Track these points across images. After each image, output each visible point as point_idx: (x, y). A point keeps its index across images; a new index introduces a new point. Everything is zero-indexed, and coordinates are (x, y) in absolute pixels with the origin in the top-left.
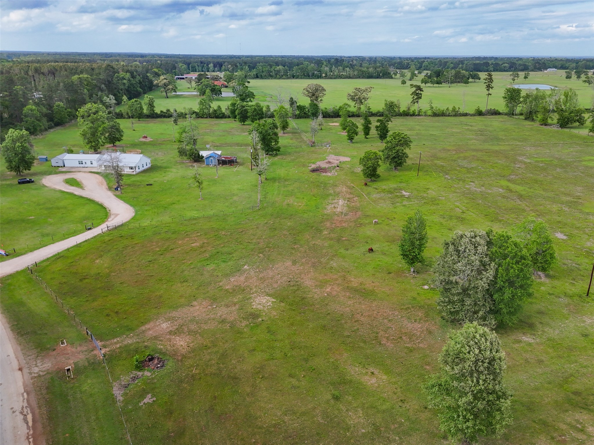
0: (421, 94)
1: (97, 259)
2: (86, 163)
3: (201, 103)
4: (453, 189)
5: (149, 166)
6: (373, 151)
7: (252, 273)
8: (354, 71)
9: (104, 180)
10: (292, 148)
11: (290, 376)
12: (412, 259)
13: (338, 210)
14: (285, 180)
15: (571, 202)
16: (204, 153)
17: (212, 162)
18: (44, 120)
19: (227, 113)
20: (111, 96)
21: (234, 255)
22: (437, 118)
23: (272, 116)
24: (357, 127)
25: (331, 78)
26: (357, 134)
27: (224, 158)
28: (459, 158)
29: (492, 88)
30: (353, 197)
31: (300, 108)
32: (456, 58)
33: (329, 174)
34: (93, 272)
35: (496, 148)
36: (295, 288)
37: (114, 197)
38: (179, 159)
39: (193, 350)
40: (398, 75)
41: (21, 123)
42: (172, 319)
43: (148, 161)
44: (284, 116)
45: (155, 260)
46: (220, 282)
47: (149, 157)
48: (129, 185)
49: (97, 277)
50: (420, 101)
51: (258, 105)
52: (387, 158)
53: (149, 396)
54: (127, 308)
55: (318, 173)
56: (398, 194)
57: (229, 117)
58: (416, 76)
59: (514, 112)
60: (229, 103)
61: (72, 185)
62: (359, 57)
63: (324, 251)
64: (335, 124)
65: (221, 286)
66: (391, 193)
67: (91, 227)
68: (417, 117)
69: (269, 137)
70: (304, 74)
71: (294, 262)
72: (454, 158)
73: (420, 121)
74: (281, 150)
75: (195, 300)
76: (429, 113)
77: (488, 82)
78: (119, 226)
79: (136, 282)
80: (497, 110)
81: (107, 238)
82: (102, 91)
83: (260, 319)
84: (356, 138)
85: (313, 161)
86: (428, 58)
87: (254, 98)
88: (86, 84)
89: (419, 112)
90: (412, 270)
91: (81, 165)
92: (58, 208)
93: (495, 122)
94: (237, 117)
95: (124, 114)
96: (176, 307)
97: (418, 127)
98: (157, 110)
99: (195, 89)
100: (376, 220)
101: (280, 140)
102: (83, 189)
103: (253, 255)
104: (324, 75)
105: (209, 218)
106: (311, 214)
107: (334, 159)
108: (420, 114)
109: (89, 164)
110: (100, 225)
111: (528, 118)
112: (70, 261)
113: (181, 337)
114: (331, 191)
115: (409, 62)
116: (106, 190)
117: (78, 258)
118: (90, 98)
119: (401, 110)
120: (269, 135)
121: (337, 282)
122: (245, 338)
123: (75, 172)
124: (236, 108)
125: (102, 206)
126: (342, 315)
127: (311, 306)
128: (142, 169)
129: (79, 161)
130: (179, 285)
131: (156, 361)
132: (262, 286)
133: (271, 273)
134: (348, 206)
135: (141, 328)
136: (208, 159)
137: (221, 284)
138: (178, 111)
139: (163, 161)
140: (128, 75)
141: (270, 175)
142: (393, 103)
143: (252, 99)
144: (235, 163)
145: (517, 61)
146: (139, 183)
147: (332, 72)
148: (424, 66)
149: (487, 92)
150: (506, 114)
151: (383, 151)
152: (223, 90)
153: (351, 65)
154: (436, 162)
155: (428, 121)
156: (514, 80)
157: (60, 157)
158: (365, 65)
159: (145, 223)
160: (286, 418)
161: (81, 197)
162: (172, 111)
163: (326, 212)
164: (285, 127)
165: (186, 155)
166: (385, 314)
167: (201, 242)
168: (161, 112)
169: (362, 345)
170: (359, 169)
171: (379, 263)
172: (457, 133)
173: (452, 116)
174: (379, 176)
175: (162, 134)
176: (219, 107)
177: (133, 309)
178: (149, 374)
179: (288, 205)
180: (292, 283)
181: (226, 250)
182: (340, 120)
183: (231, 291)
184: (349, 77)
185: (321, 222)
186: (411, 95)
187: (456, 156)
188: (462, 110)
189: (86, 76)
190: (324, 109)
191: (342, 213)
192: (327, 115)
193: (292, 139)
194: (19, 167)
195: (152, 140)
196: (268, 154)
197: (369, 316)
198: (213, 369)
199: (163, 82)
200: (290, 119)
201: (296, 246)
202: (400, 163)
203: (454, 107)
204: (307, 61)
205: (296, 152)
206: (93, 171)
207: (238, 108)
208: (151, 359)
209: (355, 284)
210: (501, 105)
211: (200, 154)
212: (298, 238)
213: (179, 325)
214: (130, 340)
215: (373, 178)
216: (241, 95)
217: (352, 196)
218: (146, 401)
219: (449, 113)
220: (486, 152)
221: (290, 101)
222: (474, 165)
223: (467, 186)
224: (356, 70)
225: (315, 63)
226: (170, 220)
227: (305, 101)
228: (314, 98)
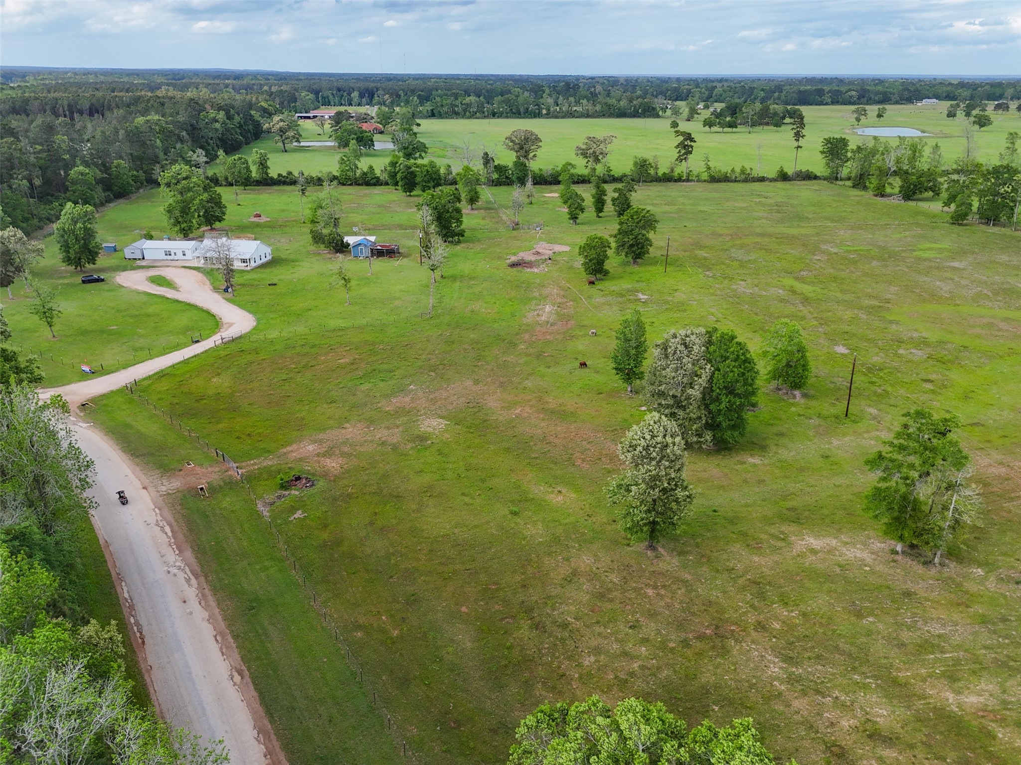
0: (692, 147)
1: (213, 377)
2: (175, 253)
3: (342, 162)
4: (711, 291)
5: (269, 258)
6: (599, 236)
7: (420, 393)
8: (595, 106)
9: (205, 278)
10: (484, 232)
11: (463, 494)
12: (628, 374)
13: (543, 318)
14: (470, 278)
15: (873, 307)
16: (351, 240)
17: (362, 253)
19: (384, 177)
20: (199, 151)
21: (396, 373)
22: (716, 185)
23: (454, 182)
24: (584, 200)
25: (557, 117)
26: (582, 210)
27: (380, 246)
28: (732, 247)
29: (803, 137)
30: (567, 302)
31: (499, 169)
32: (773, 81)
33: (536, 270)
34: (211, 392)
35: (794, 231)
36: (476, 410)
37: (224, 301)
38: (312, 248)
39: (348, 471)
40: (669, 112)
42: (320, 442)
43: (268, 250)
44: (473, 182)
45: (291, 378)
46: (379, 403)
47: (269, 245)
48: (243, 285)
49: (218, 396)
50: (690, 157)
51: (432, 164)
52: (622, 246)
53: (300, 512)
54: (261, 431)
55: (519, 268)
56: (631, 297)
57: (387, 184)
58: (698, 114)
59: (839, 176)
60: (387, 160)
61: (159, 285)
62: (608, 78)
63: (518, 369)
64: (553, 194)
65: (380, 408)
66: (622, 296)
67: (199, 339)
68: (685, 183)
69: (448, 215)
70: (511, 110)
71: (476, 382)
72: (725, 247)
73: (687, 190)
74: (466, 234)
75: (348, 422)
76: (705, 176)
77: (797, 127)
78: (237, 338)
79: (269, 403)
80: (813, 173)
81: (223, 353)
83: (429, 442)
84: (582, 217)
85: (513, 251)
86: (726, 80)
87: (426, 152)
88: (158, 130)
89: (688, 175)
90: (629, 389)
91: (170, 258)
92: (148, 316)
93: (805, 192)
94: (400, 184)
95: (220, 179)
96: (323, 429)
97: (681, 200)
98: (273, 173)
99: (331, 136)
100: (594, 331)
101: (465, 219)
102: (178, 291)
103: (421, 373)
104: (544, 112)
105: (361, 328)
106: (504, 323)
107: (545, 248)
108: (690, 178)
109: (180, 256)
110: (211, 336)
111: (858, 185)
112: (178, 379)
113: (332, 459)
114: (536, 294)
115: (691, 87)
116: (210, 292)
117: (188, 376)
118: (165, 154)
119: (660, 173)
120: (448, 212)
121: (531, 403)
122: (411, 460)
123: (161, 267)
124: (397, 169)
125: (208, 313)
126: (532, 437)
127: (494, 428)
128: (259, 262)
129: (165, 251)
130: (325, 406)
131: (304, 481)
132: (433, 408)
133: (444, 394)
134: (557, 313)
135: (281, 451)
136: (356, 248)
137: (379, 405)
138: (306, 174)
139: (288, 252)
140: (222, 115)
141: (448, 271)
142: (647, 160)
143: (423, 154)
144: (396, 255)
145: (875, 85)
146: (257, 283)
147: (558, 105)
148: (716, 96)
149: (796, 144)
150: (825, 179)
151: (615, 236)
152: (376, 137)
153: (591, 93)
154: (697, 252)
155: (698, 190)
156: (858, 120)
157: (135, 245)
158: (617, 92)
159: (273, 334)
160: (456, 531)
161: (177, 301)
162: (297, 175)
163: (525, 321)
164: (473, 199)
165: (324, 243)
166: (584, 436)
167: (352, 358)
168: (279, 175)
169: (552, 466)
170: (579, 262)
171: (588, 382)
172: (742, 208)
173: (739, 181)
174: (606, 273)
175: (283, 211)
176: (371, 167)
177: (268, 431)
178: (297, 493)
179: (473, 311)
180: (471, 405)
181: (385, 367)
182: (561, 187)
183: (392, 413)
184: (588, 116)
185: (517, 334)
186: (676, 148)
187: (730, 244)
188: (758, 172)
189: (157, 118)
190: (537, 172)
191: (548, 322)
192: (541, 181)
193: (483, 219)
194: (79, 259)
195: (268, 219)
196: (445, 241)
197: (565, 438)
198: (373, 489)
199: (278, 126)
200: (483, 186)
202: (642, 254)
203: (745, 169)
204: (518, 87)
205: (489, 238)
206: (187, 265)
207: (400, 170)
208: (298, 478)
209: (552, 406)
211: (345, 241)
212: (483, 353)
213: (329, 447)
214: (270, 462)
215: (599, 276)
216: (405, 148)
217: (565, 300)
218: (296, 516)
219: (736, 177)
220: (777, 238)
221: (483, 158)
222: (752, 256)
223: (734, 287)
224: (600, 103)
225: (531, 91)
226: (307, 331)
227: (507, 158)
228: (522, 153)
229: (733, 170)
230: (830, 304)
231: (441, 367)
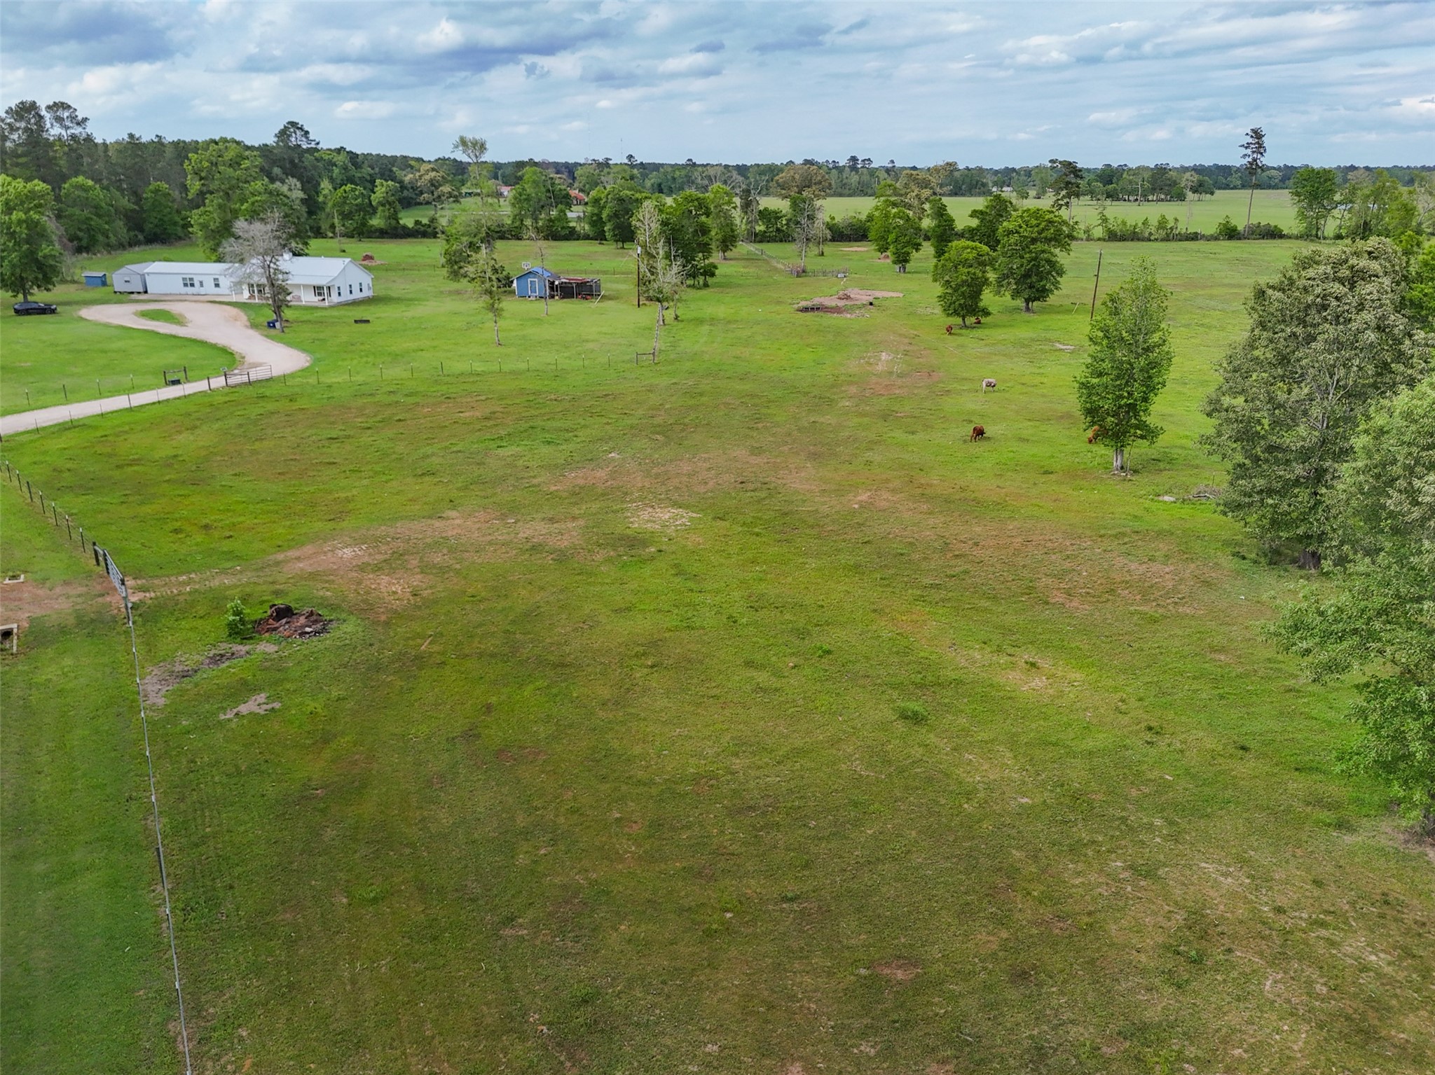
1: (180, 432)
2: (201, 284)
5: (367, 293)
7: (631, 466)
9: (242, 314)
10: (747, 279)
11: (749, 664)
13: (880, 368)
14: (729, 322)
17: (533, 289)
18: (120, 224)
19: (584, 230)
20: (292, 182)
21: (580, 434)
22: (1121, 245)
27: (568, 280)
30: (919, 350)
33: (849, 315)
34: (161, 453)
36: (761, 495)
37: (262, 338)
38: (447, 286)
39: (430, 604)
42: (373, 541)
43: (366, 279)
44: (726, 213)
45: (349, 437)
46: (534, 477)
48: (307, 322)
49: (169, 463)
52: (1007, 277)
53: (262, 697)
54: (240, 519)
55: (818, 313)
56: (1043, 347)
57: (588, 239)
59: (1319, 235)
61: (154, 319)
64: (859, 248)
65: (535, 486)
66: (1023, 345)
67: (181, 376)
74: (717, 276)
75: (454, 508)
76: (1098, 232)
78: (260, 381)
80: (1276, 227)
81: (219, 399)
83: (652, 549)
85: (802, 296)
90: (1116, 465)
91: (189, 290)
92: (104, 352)
95: (323, 227)
96: (391, 519)
98: (408, 223)
100: (990, 383)
102: (184, 326)
103: (635, 435)
105: (514, 374)
106: (802, 373)
107: (860, 295)
109: (209, 287)
112: (100, 434)
113: (398, 576)
114: (857, 340)
116: (242, 328)
117: (125, 429)
121: (891, 485)
122: (602, 584)
123: (169, 300)
126: (912, 544)
127: (811, 527)
129: (184, 279)
130: (410, 480)
131: (301, 621)
132: (661, 488)
133: (687, 467)
134: (907, 363)
135: (271, 557)
136: (522, 280)
137: (535, 481)
139: (406, 291)
141: (687, 314)
146: (334, 320)
150: (1300, 237)
157: (136, 268)
159: (337, 378)
161: (174, 337)
163: (844, 370)
164: (727, 241)
166: (1049, 544)
167: (488, 411)
168: (417, 223)
169: (985, 603)
171: (1011, 455)
173: (1158, 240)
175: (413, 257)
177: (258, 521)
178: (271, 648)
179: (738, 358)
180: (751, 486)
181: (556, 424)
182: (871, 242)
183: (565, 495)
185: (833, 386)
190: (829, 220)
191: (891, 373)
193: (746, 268)
194: (21, 279)
195: (385, 263)
197: (998, 547)
198: (491, 644)
199: (427, 177)
200: (741, 242)
201: (760, 425)
202: (1044, 288)
203: (1163, 217)
205: (757, 285)
206: (219, 299)
208: (285, 613)
209: (943, 490)
213: (394, 552)
214: (228, 579)
217: (916, 348)
218: (244, 709)
219: (1150, 234)
226: (407, 374)
229: (1145, 223)
231: (677, 428)
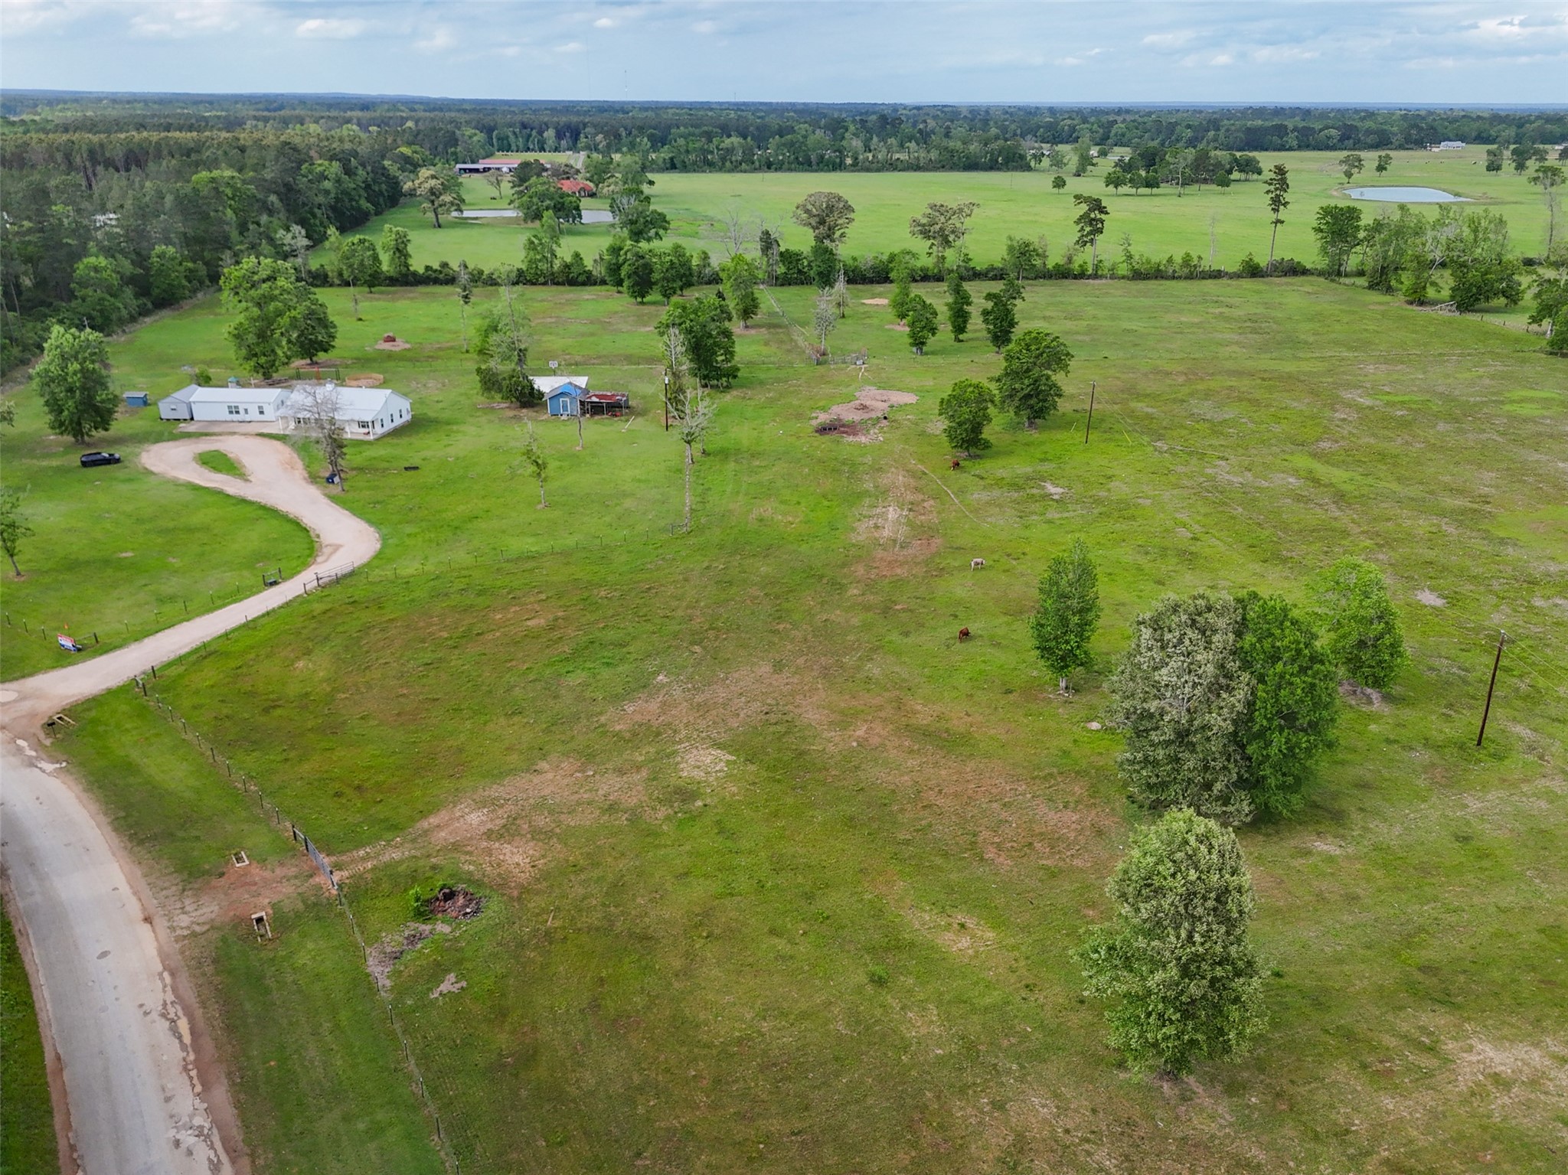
0: (1102, 222)
1: (298, 658)
2: (246, 411)
3: (531, 246)
4: (1173, 479)
5: (407, 417)
6: (974, 381)
7: (677, 693)
8: (928, 152)
9: (295, 456)
10: (769, 369)
12: (1063, 658)
13: (886, 533)
14: (753, 456)
15: (1462, 511)
16: (544, 384)
17: (565, 408)
18: (129, 292)
19: (599, 271)
20: (296, 229)
21: (631, 649)
22: (1141, 285)
23: (715, 280)
24: (935, 314)
25: (869, 170)
26: (933, 331)
27: (597, 396)
28: (1191, 394)
29: (1285, 204)
30: (923, 501)
31: (788, 257)
32: (1201, 112)
33: (863, 439)
34: (292, 691)
35: (1289, 367)
36: (782, 729)
37: (326, 501)
38: (481, 399)
39: (546, 875)
40: (1046, 162)
41: (70, 300)
42: (492, 803)
43: (404, 404)
44: (746, 281)
45: (440, 660)
46: (601, 713)
47: (405, 395)
48: (360, 469)
50: (1099, 238)
51: (677, 248)
52: (1011, 396)
53: (452, 977)
55: (835, 436)
56: (1035, 491)
57: (604, 283)
58: (1093, 165)
59: (1342, 269)
60: (605, 242)
61: (215, 469)
62: (943, 108)
63: (851, 638)
64: (879, 300)
65: (603, 725)
66: (1018, 488)
67: (277, 578)
68: (1091, 281)
69: (711, 341)
70: (797, 158)
71: (778, 667)
72: (1180, 396)
73: (1098, 292)
74: (739, 374)
75: (544, 757)
76: (1123, 269)
77: (1276, 189)
78: (344, 576)
79: (399, 715)
80: (1299, 263)
81: (318, 608)
82: (271, 212)
83: (700, 803)
84: (932, 341)
85: (821, 404)
86: (1128, 111)
87: (666, 230)
88: (230, 195)
89: (1097, 267)
90: (1063, 684)
91: (235, 417)
92: (191, 530)
93: (1292, 296)
94: (626, 284)
95: (329, 274)
96: (499, 775)
97: (1090, 310)
98: (417, 264)
99: (512, 202)
100: (979, 560)
101: (737, 348)
102: (247, 480)
103: (677, 648)
104: (849, 161)
105: (566, 554)
106: (818, 544)
107: (876, 399)
108: (1100, 272)
109: (253, 414)
110: (299, 573)
111: (1377, 284)
112: (233, 664)
113: (516, 844)
114: (869, 486)
115: (1075, 122)
116: (303, 483)
117: (252, 656)
118: (241, 233)
119: (1050, 265)
120: (710, 336)
121: (883, 714)
122: (666, 847)
123: (220, 434)
124: (621, 259)
125: (297, 524)
126: (894, 792)
127: (820, 770)
128: (389, 426)
129: (229, 407)
130: (503, 721)
131: (461, 900)
132: (703, 724)
133: (722, 694)
134: (910, 524)
135: (418, 825)
136: (555, 400)
137: (603, 719)
138: (471, 266)
139: (440, 405)
140: (335, 167)
141: (716, 443)
142: (1027, 245)
143: (662, 233)
144: (624, 411)
145: (1363, 119)
146: (385, 465)
147: (870, 151)
148: (1116, 135)
149: (1273, 216)
150: (1321, 273)
151: (999, 380)
152: (585, 203)
153: (920, 131)
154: (1133, 404)
155: (1119, 293)
156: (1349, 175)
157: (179, 395)
158: (959, 131)
159: (409, 568)
161: (243, 501)
162: (456, 268)
163: (854, 538)
164: (748, 310)
165: (500, 390)
166: (994, 790)
167: (551, 616)
168: (428, 268)
170: (939, 425)
171: (983, 666)
172: (1193, 325)
173: (1180, 277)
174: (987, 445)
175: (433, 330)
176: (577, 255)
177: (396, 779)
178: (447, 929)
179: (761, 520)
180: (773, 718)
181: (610, 635)
182: (893, 289)
183: (627, 736)
184: (918, 168)
185: (844, 565)
186: (1077, 222)
187: (1186, 390)
188: (1210, 262)
189: (228, 173)
190: (850, 262)
191: (895, 541)
192: (858, 277)
193: (766, 344)
194: (79, 424)
195: (407, 346)
196: (705, 386)
198: (595, 917)
199: (427, 186)
200: (761, 287)
201: (781, 627)
202: (1041, 410)
203: (1188, 255)
205: (778, 380)
206: (265, 431)
207: (625, 261)
208: (450, 894)
209: (922, 720)
210: (1308, 250)
211: (536, 387)
212: (786, 605)
213: (510, 817)
214: (396, 853)
215: (973, 450)
216: (632, 222)
217: (921, 497)
218: (444, 988)
219: (1174, 271)
220: (1263, 379)
221: (761, 239)
222: (1229, 413)
223: (1209, 471)
224: (937, 147)
225: (826, 127)
226: (469, 560)
227: (800, 240)
228: (823, 230)
229: (1170, 260)
230: (1383, 505)
